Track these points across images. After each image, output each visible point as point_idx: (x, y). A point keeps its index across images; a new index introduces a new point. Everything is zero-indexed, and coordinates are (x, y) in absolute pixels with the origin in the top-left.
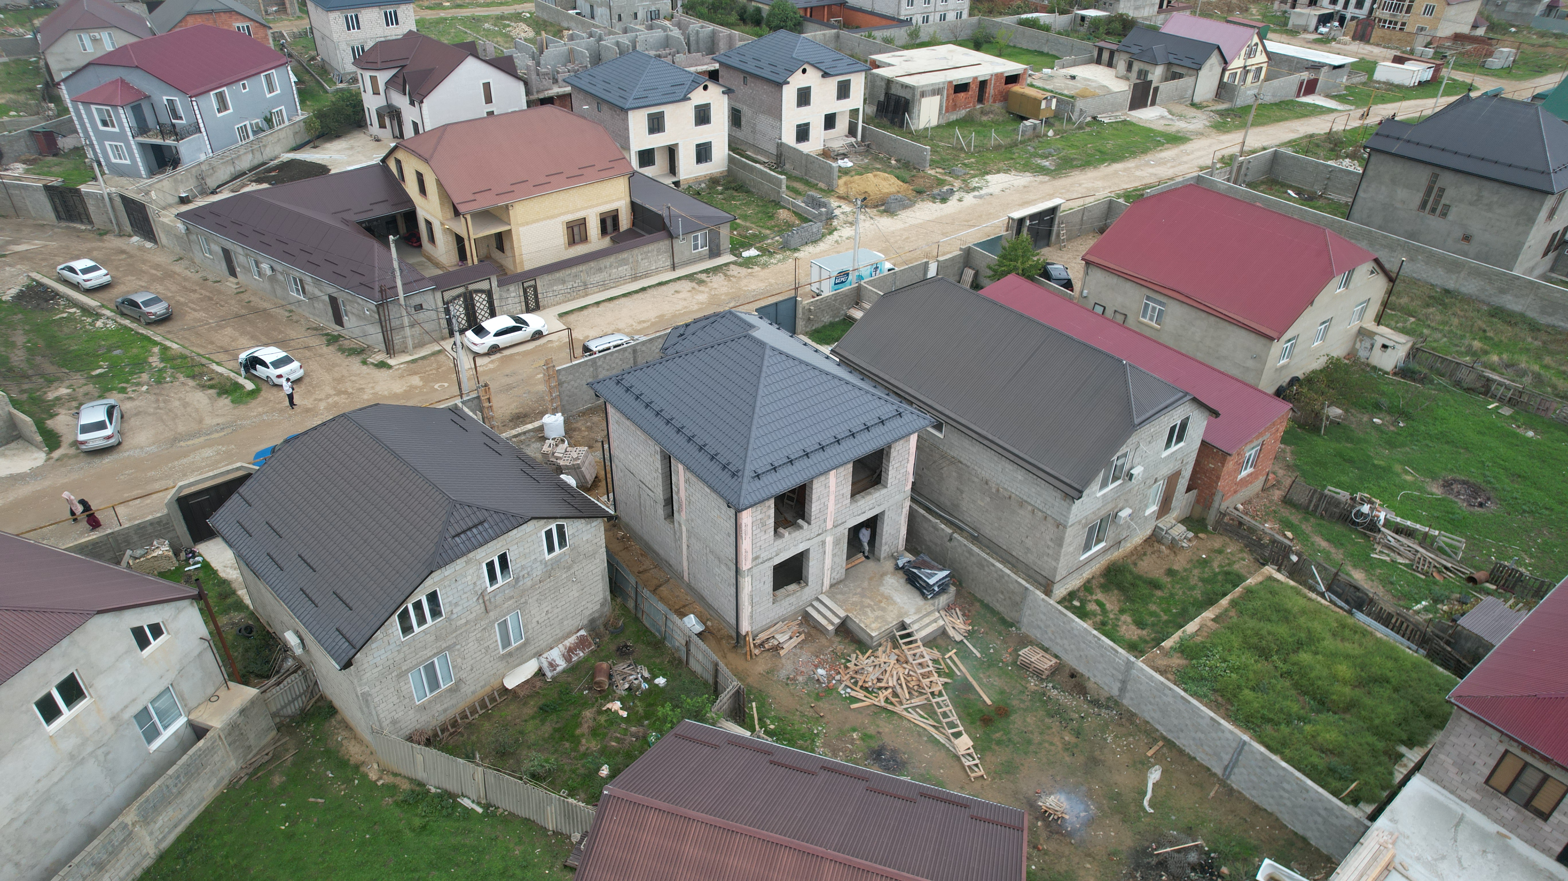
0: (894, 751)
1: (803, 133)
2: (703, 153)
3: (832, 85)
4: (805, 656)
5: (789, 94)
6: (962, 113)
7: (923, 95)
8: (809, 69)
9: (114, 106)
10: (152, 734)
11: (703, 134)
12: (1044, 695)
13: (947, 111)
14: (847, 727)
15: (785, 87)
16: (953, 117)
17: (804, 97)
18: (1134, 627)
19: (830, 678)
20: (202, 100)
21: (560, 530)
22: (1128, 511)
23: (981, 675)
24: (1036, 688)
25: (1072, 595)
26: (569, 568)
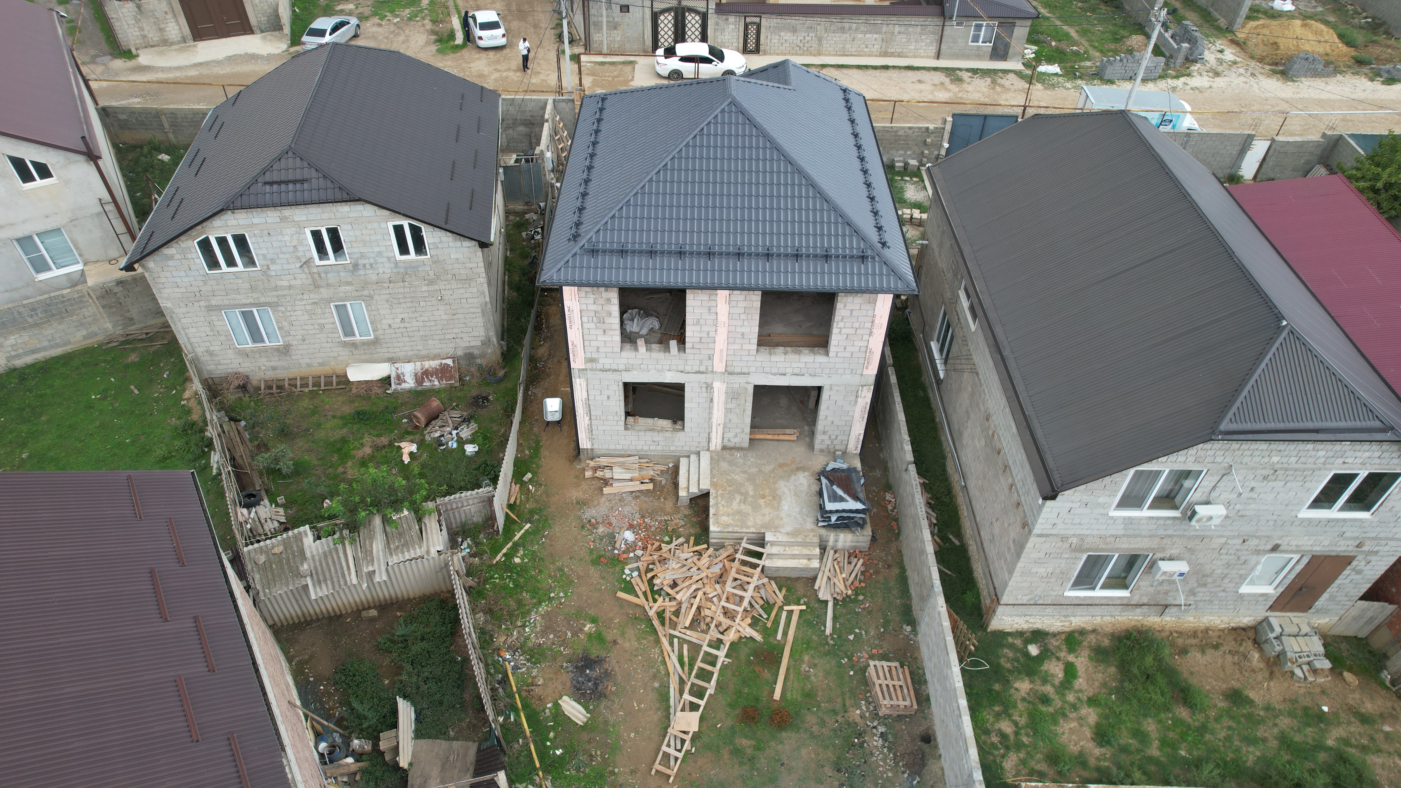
0: (607, 675)
4: (631, 508)
10: (40, 265)
12: (860, 735)
14: (592, 612)
18: (1088, 733)
19: (631, 547)
21: (416, 232)
22: (1182, 567)
23: (806, 658)
24: (858, 719)
25: (1037, 636)
26: (431, 283)
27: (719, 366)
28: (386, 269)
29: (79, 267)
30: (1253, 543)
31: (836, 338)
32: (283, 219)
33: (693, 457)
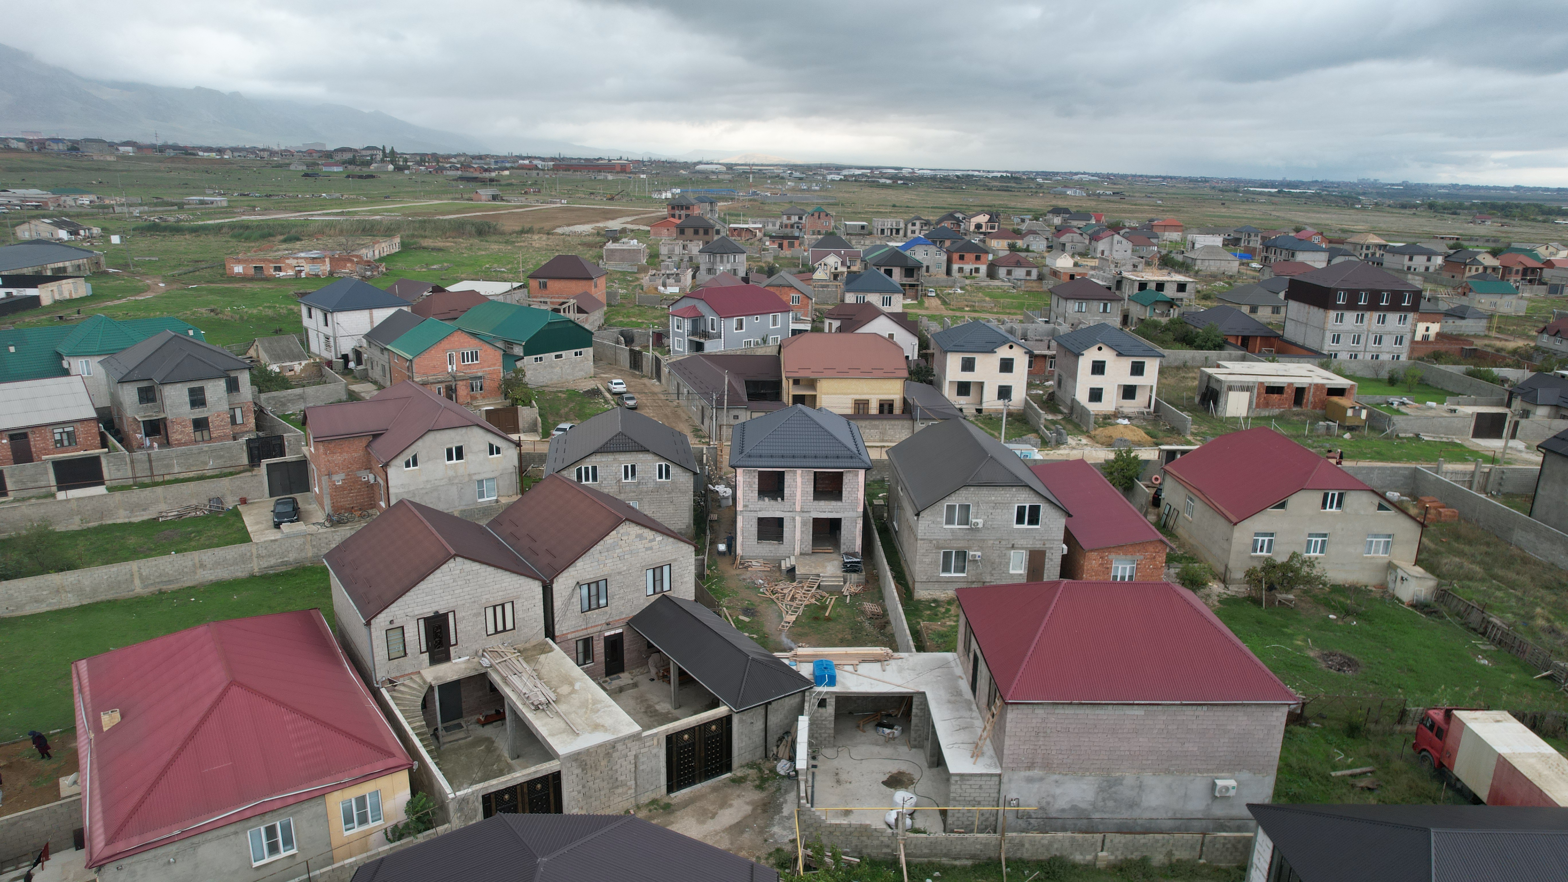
0: (757, 611)
1: (1096, 395)
2: (1004, 392)
3: (1126, 364)
4: (760, 574)
5: (1085, 363)
6: (1276, 411)
7: (1230, 388)
8: (1104, 348)
9: (684, 318)
10: (481, 495)
11: (1006, 379)
12: (860, 623)
13: (1258, 406)
14: (748, 599)
15: (1081, 358)
16: (1265, 413)
17: (1098, 368)
19: (763, 584)
20: (728, 321)
21: (667, 467)
22: (979, 553)
23: (838, 607)
24: (859, 618)
25: (935, 601)
26: (669, 493)
27: (798, 508)
28: (651, 485)
29: (495, 498)
30: (1003, 543)
31: (844, 493)
32: (614, 459)
33: (787, 559)
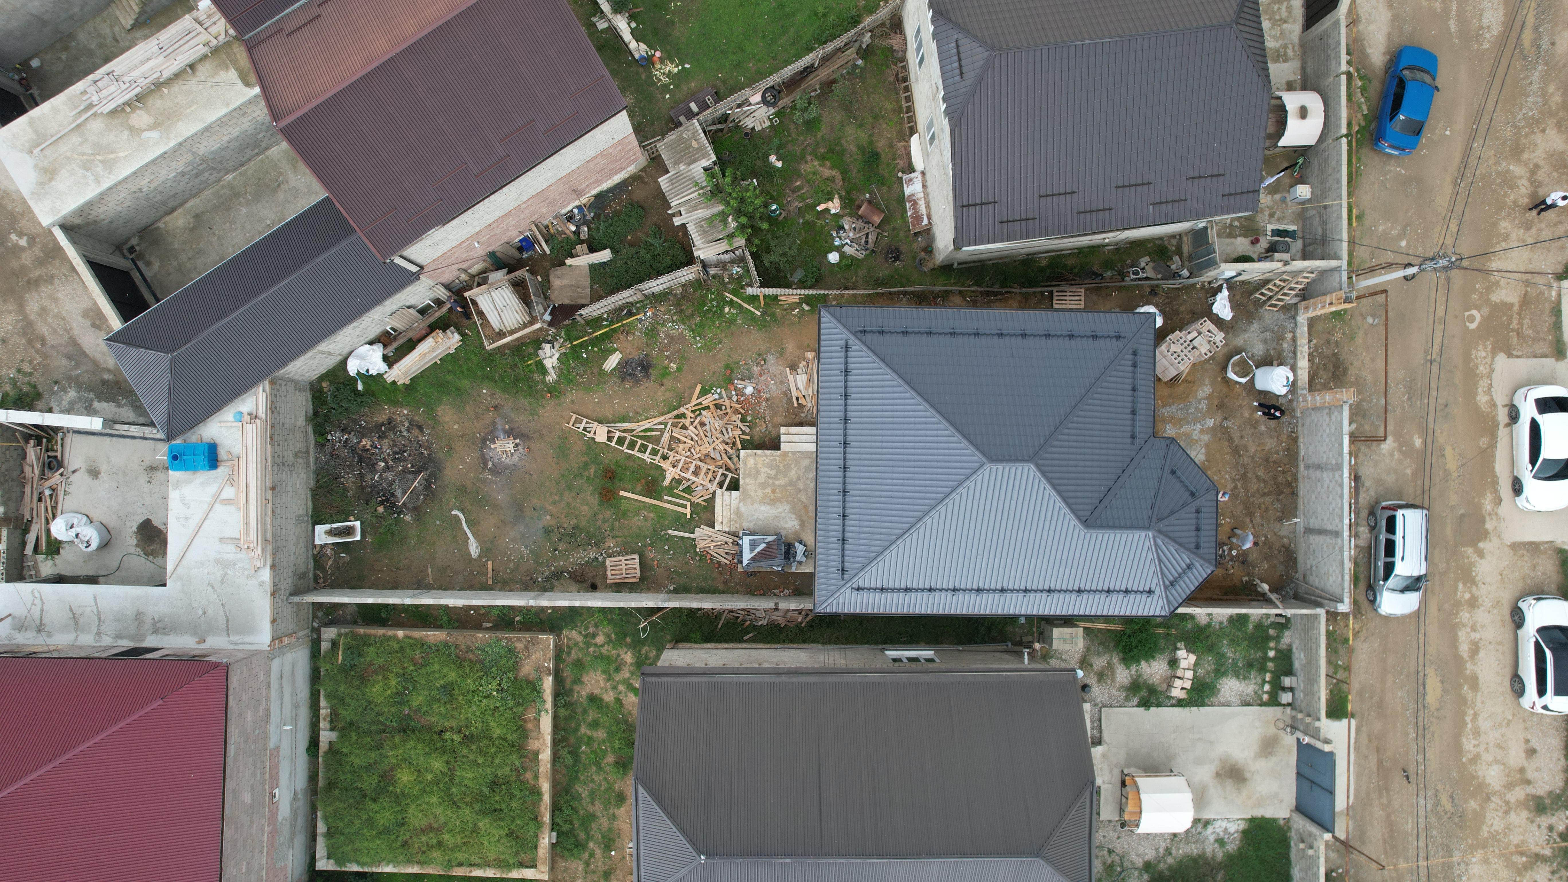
0: (638, 382)
4: (774, 390)
12: (596, 544)
14: (685, 367)
19: (740, 392)
23: (651, 515)
24: (607, 545)
